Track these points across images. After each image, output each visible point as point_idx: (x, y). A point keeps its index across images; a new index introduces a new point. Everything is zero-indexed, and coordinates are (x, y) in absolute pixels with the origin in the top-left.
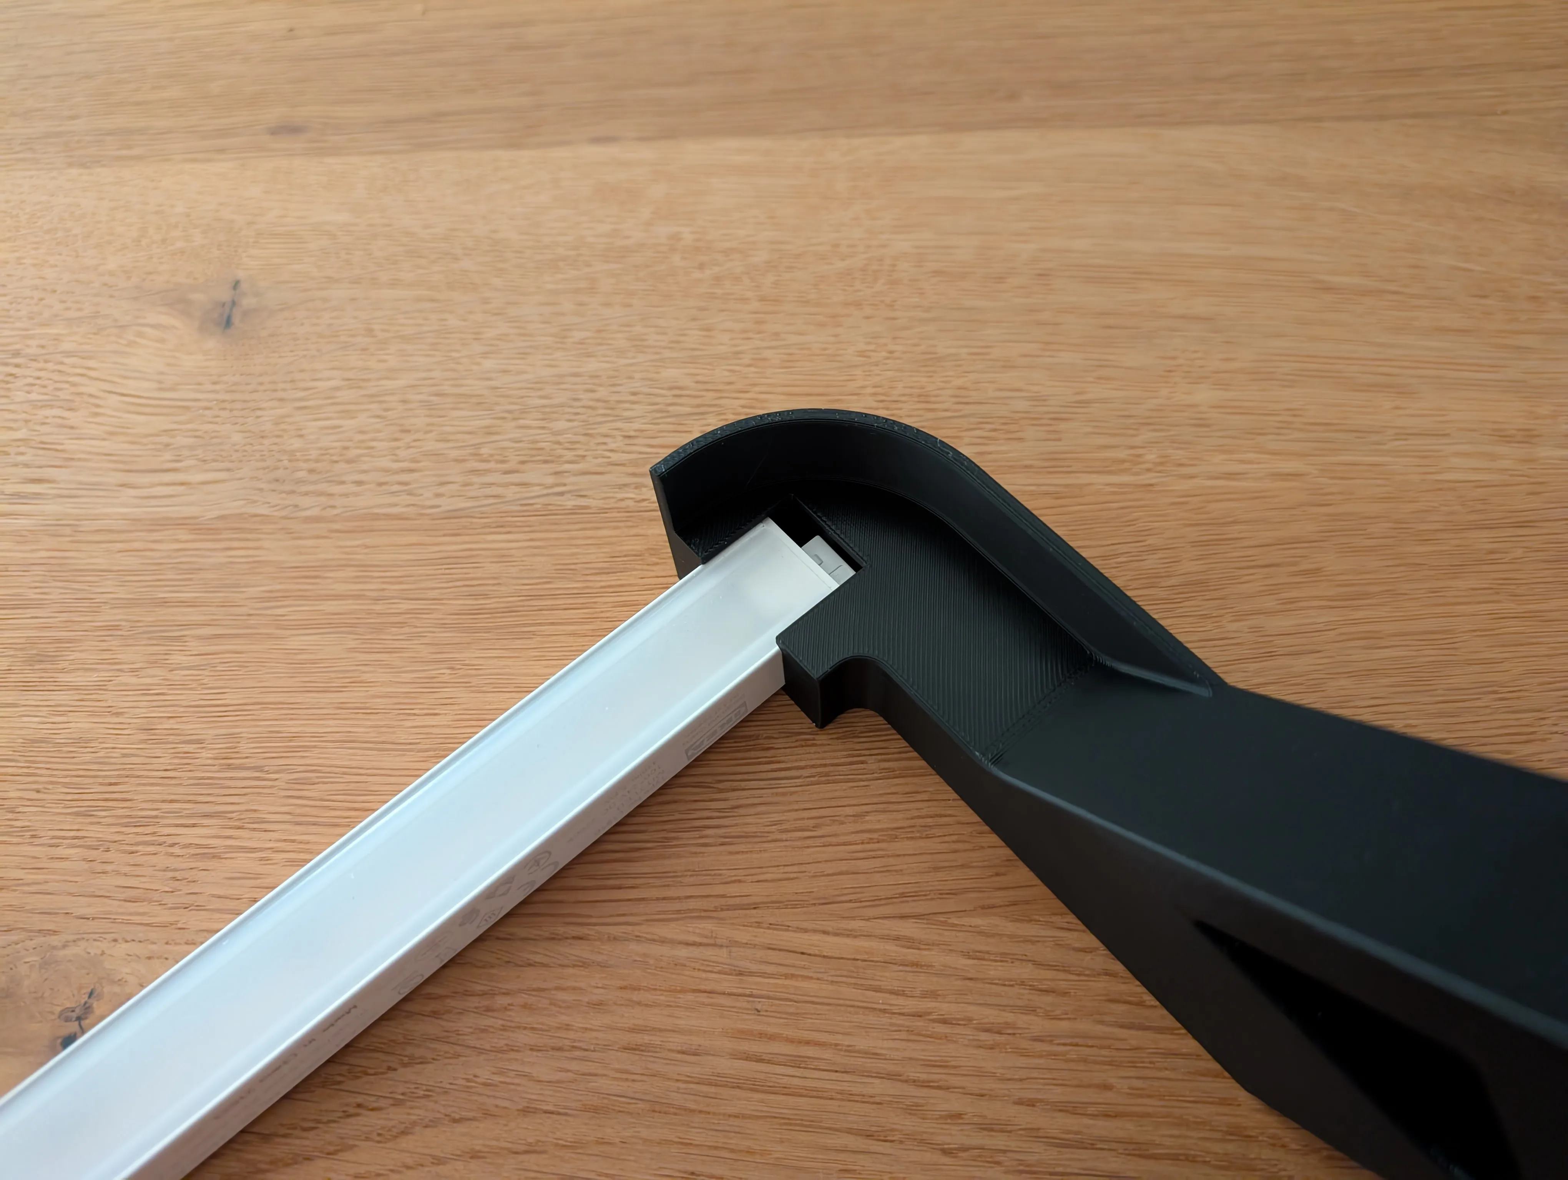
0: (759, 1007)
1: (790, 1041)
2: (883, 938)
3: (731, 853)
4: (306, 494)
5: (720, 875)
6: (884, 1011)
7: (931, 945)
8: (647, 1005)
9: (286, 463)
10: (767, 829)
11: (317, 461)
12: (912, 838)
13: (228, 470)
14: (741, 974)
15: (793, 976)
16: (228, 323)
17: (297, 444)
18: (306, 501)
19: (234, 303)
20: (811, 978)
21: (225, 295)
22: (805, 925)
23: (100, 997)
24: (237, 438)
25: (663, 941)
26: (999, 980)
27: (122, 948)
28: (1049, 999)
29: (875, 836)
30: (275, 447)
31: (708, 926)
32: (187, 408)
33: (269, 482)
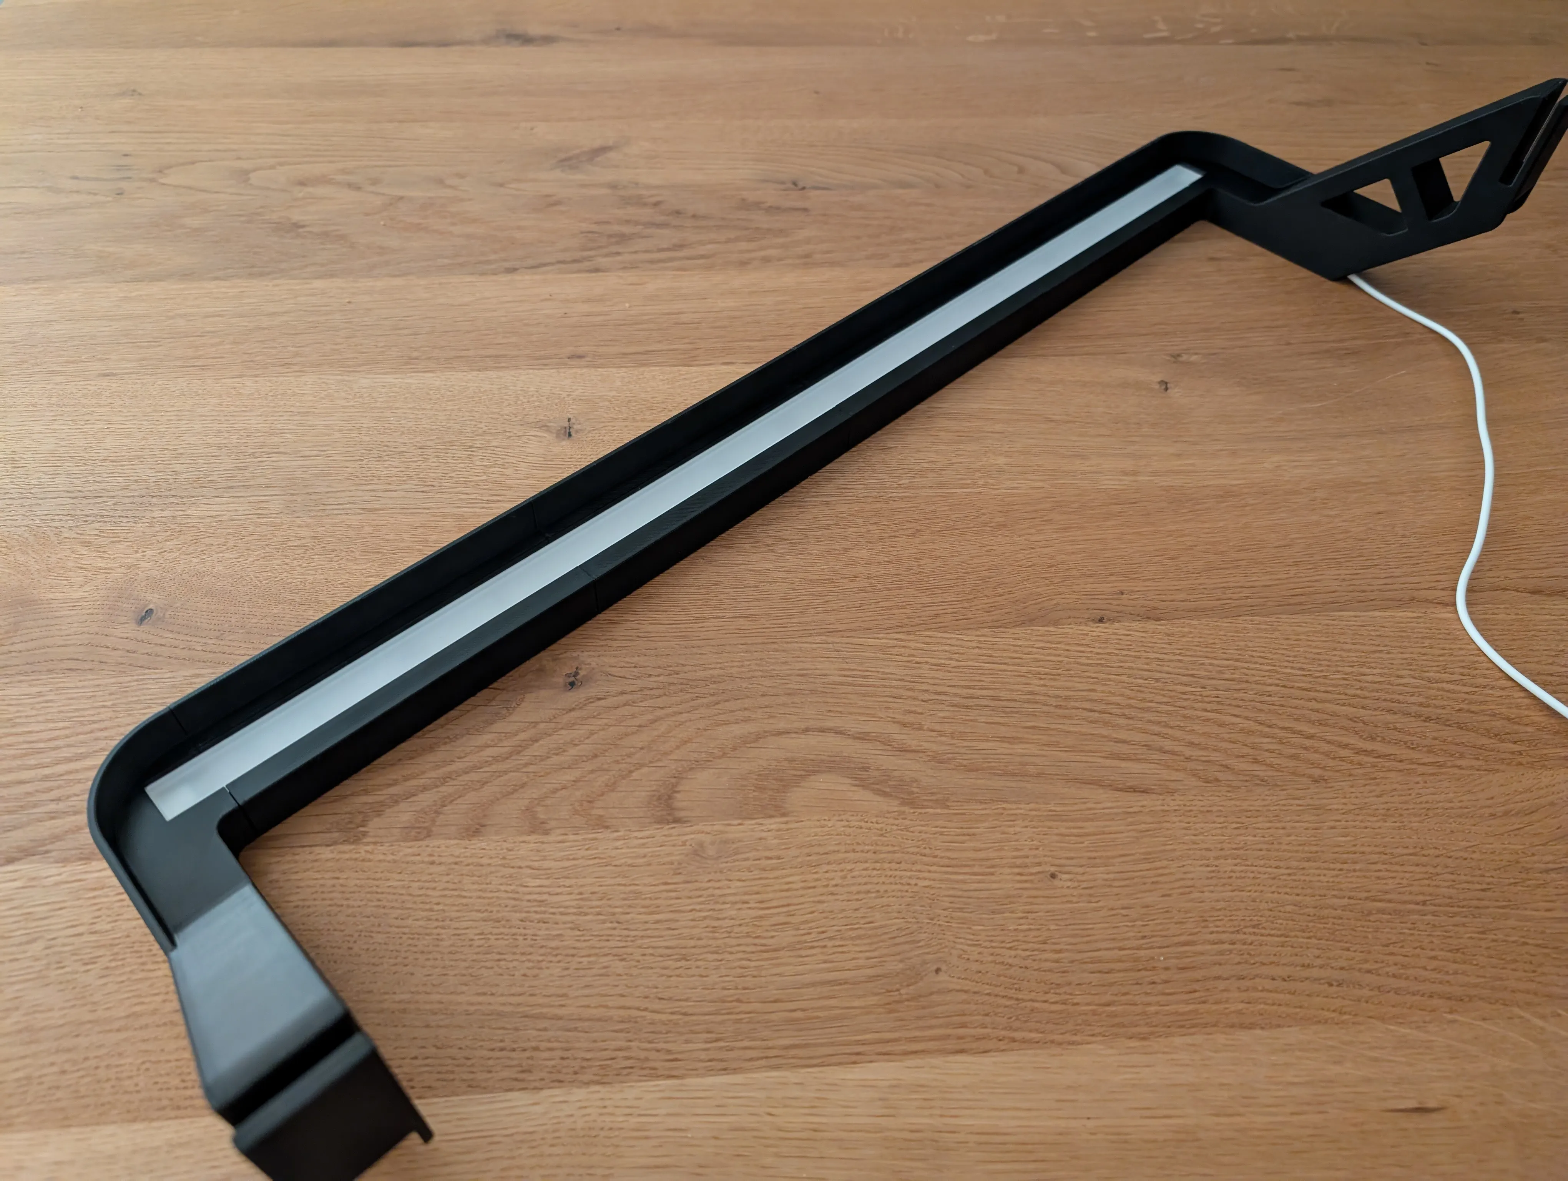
0: (848, 661)
1: (863, 671)
2: (889, 639)
6: (896, 661)
7: (909, 641)
8: (804, 662)
14: (840, 652)
16: (570, 435)
19: (570, 428)
20: (869, 652)
21: (566, 424)
22: (859, 636)
23: (581, 669)
25: (806, 643)
26: (938, 650)
27: (587, 653)
31: (824, 638)
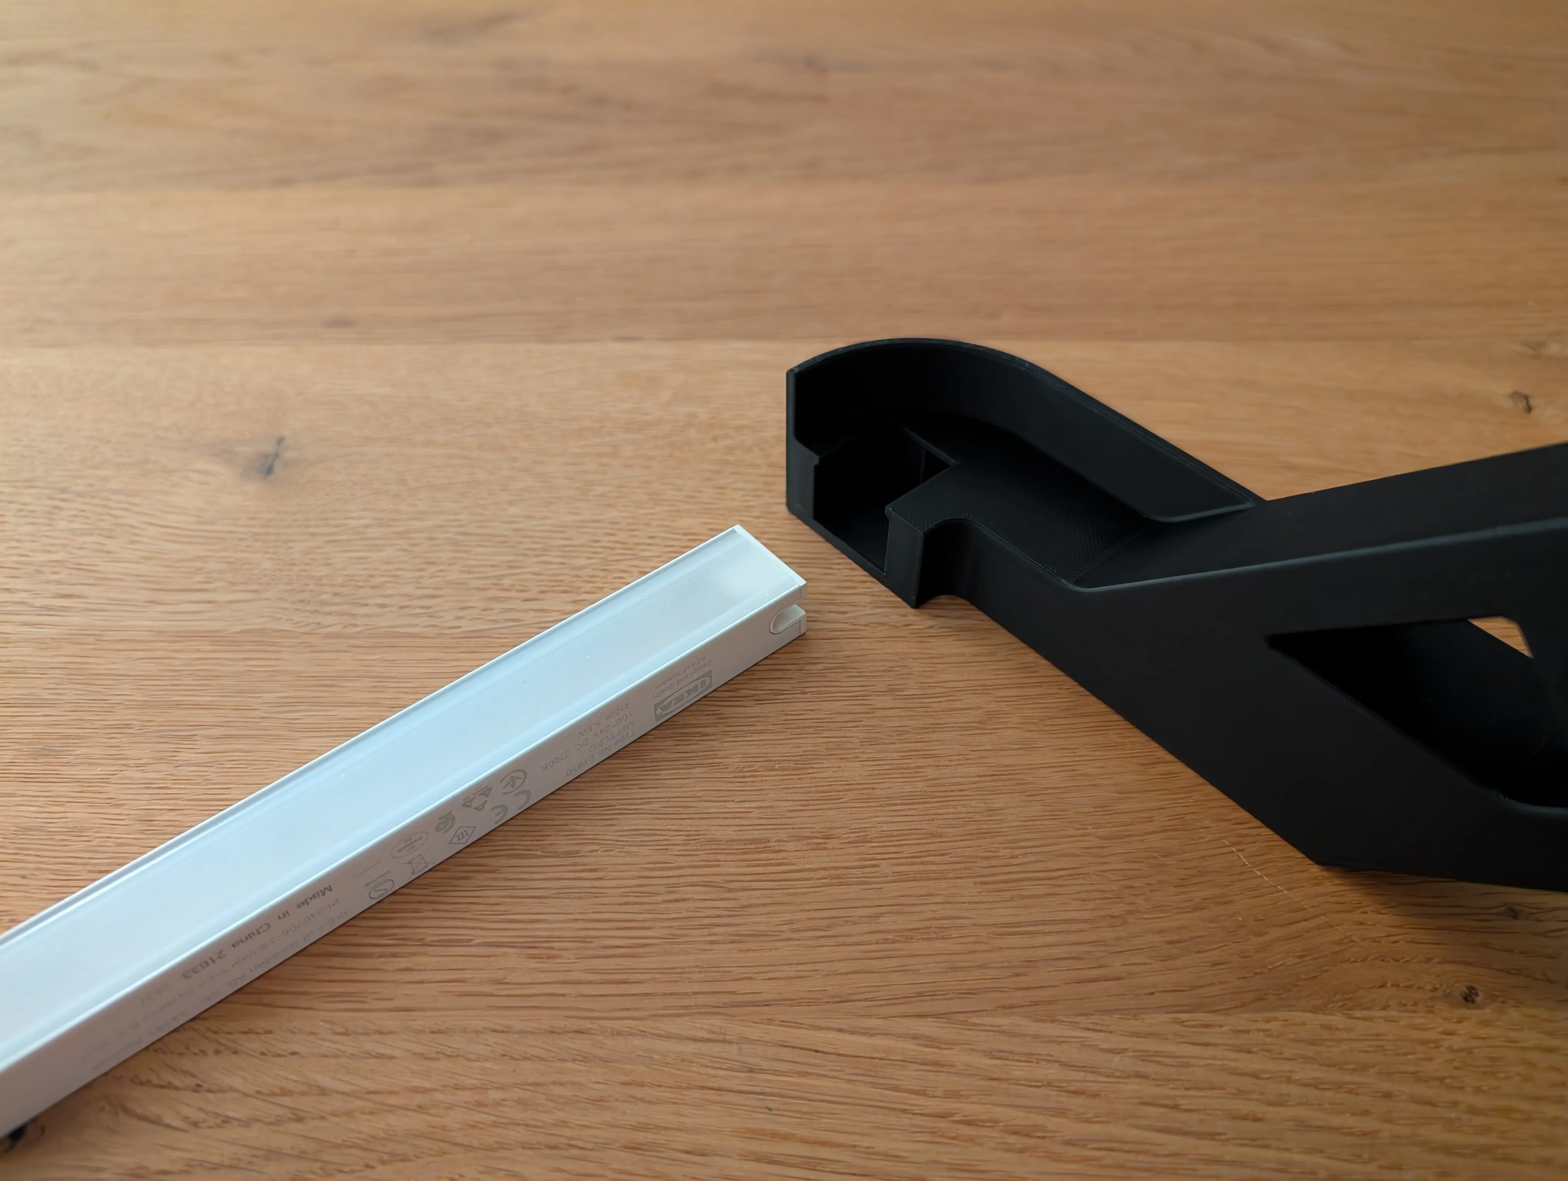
0: (771, 1105)
1: (805, 1141)
2: (899, 1036)
3: (741, 951)
4: (330, 614)
5: (730, 972)
6: (905, 1111)
7: (951, 1044)
8: (650, 1102)
9: (311, 587)
10: (779, 928)
11: (343, 586)
12: (928, 939)
13: (256, 591)
14: (751, 1071)
15: (806, 1074)
16: (270, 470)
17: (324, 571)
18: (328, 620)
19: (277, 455)
20: (826, 1076)
21: (269, 449)
22: (820, 1023)
24: (267, 565)
25: (669, 1036)
26: (1025, 1080)
28: (1080, 1100)
29: (890, 936)
30: (303, 573)
31: (717, 1022)
32: (223, 539)
33: (294, 602)
